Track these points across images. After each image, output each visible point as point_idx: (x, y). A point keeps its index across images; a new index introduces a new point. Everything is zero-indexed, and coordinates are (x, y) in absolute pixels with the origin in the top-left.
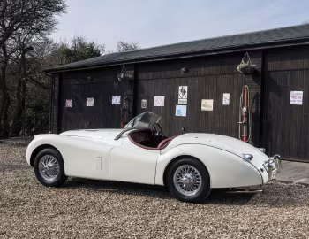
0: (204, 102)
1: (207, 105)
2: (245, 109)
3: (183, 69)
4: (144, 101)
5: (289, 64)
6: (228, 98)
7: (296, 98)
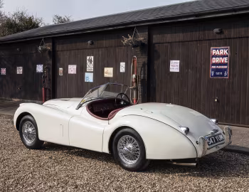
0: (106, 69)
1: (109, 72)
2: (134, 76)
3: (89, 42)
4: (61, 69)
5: (169, 37)
6: (124, 66)
7: (175, 66)
